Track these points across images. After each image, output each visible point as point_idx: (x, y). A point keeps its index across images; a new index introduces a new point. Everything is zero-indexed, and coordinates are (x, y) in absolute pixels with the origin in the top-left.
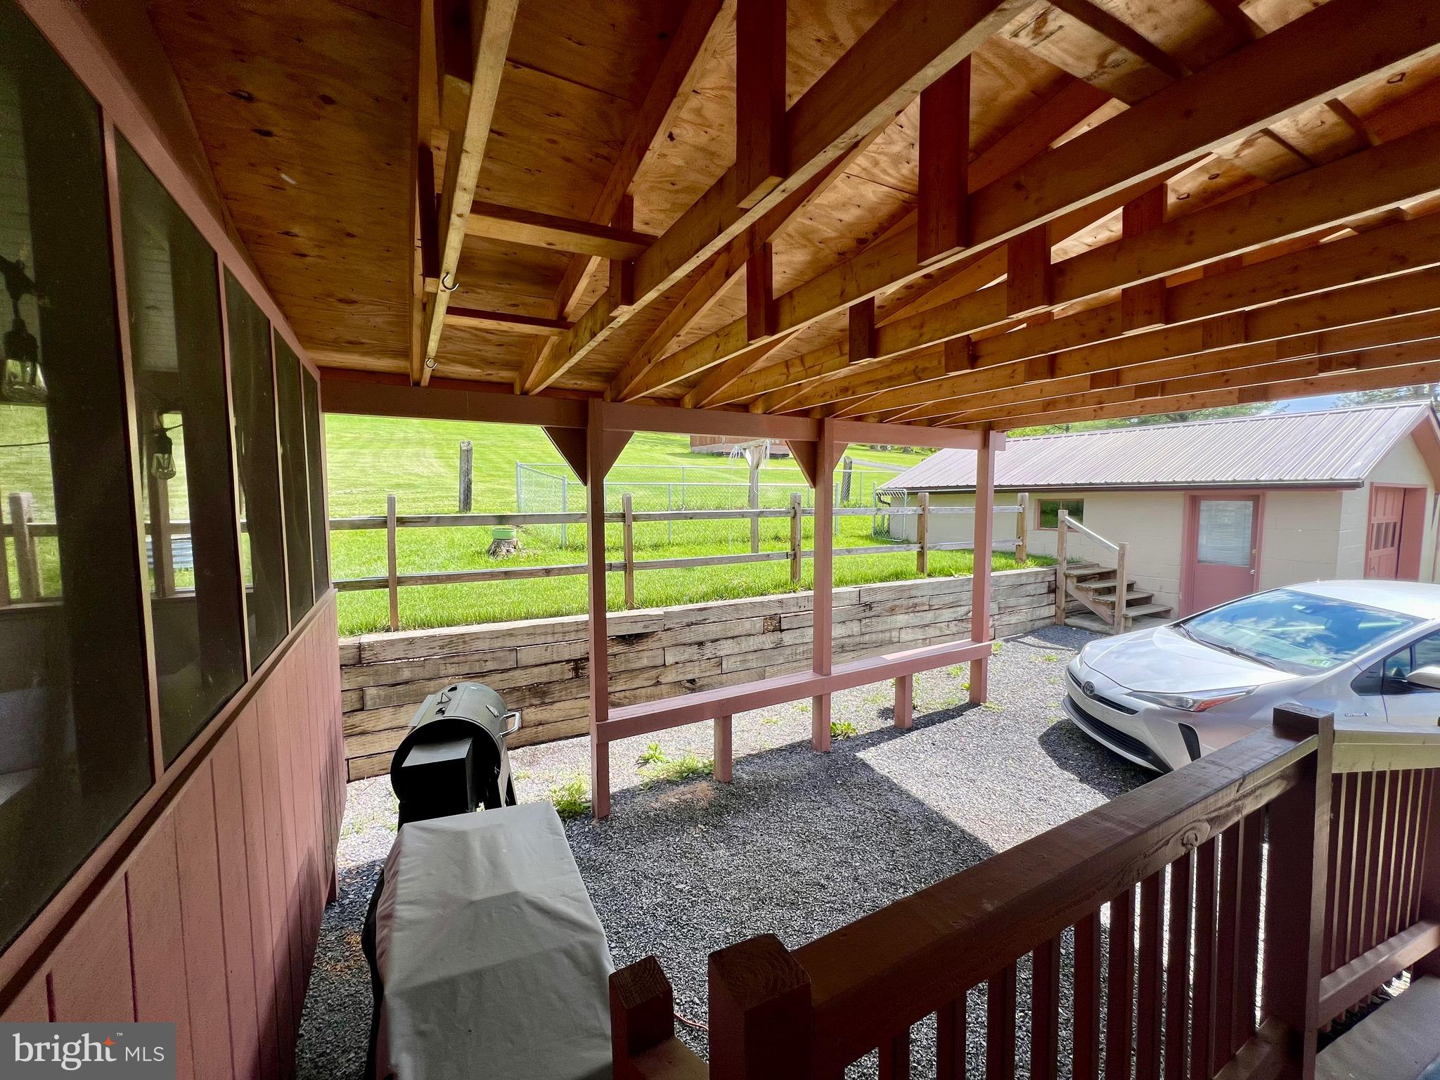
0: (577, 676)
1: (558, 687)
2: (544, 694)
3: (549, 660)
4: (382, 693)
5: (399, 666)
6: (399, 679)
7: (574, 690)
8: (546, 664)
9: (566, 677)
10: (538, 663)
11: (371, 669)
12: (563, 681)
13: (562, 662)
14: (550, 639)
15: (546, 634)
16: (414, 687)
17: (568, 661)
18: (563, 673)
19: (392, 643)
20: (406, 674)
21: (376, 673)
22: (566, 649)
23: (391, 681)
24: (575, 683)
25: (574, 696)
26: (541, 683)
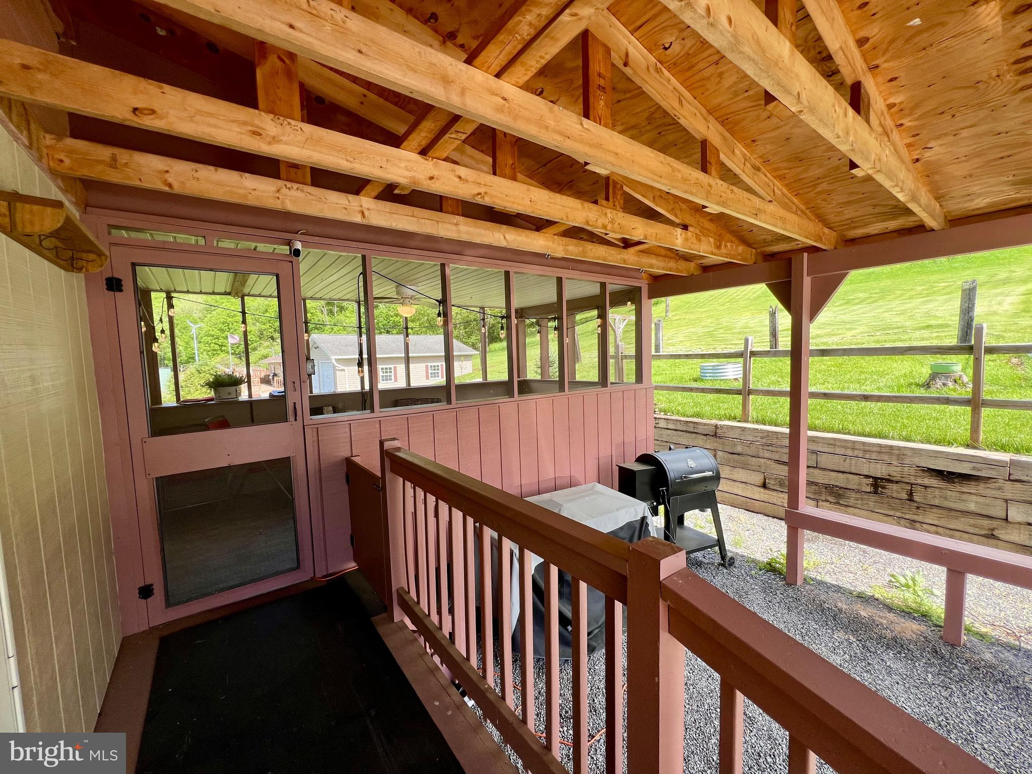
0: (876, 492)
1: (853, 495)
2: (839, 496)
3: (847, 470)
4: (725, 456)
5: (736, 443)
6: (735, 451)
7: (872, 504)
8: (843, 472)
9: (864, 489)
10: (836, 469)
11: (721, 440)
12: (858, 491)
13: (860, 475)
14: (850, 453)
15: (846, 448)
16: (743, 458)
17: (867, 477)
18: (860, 484)
19: (732, 427)
20: (739, 449)
21: (723, 444)
22: (865, 465)
23: (731, 451)
24: (873, 498)
25: (871, 509)
26: (836, 486)
